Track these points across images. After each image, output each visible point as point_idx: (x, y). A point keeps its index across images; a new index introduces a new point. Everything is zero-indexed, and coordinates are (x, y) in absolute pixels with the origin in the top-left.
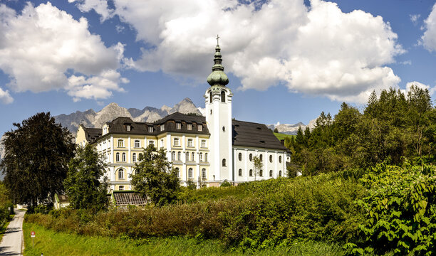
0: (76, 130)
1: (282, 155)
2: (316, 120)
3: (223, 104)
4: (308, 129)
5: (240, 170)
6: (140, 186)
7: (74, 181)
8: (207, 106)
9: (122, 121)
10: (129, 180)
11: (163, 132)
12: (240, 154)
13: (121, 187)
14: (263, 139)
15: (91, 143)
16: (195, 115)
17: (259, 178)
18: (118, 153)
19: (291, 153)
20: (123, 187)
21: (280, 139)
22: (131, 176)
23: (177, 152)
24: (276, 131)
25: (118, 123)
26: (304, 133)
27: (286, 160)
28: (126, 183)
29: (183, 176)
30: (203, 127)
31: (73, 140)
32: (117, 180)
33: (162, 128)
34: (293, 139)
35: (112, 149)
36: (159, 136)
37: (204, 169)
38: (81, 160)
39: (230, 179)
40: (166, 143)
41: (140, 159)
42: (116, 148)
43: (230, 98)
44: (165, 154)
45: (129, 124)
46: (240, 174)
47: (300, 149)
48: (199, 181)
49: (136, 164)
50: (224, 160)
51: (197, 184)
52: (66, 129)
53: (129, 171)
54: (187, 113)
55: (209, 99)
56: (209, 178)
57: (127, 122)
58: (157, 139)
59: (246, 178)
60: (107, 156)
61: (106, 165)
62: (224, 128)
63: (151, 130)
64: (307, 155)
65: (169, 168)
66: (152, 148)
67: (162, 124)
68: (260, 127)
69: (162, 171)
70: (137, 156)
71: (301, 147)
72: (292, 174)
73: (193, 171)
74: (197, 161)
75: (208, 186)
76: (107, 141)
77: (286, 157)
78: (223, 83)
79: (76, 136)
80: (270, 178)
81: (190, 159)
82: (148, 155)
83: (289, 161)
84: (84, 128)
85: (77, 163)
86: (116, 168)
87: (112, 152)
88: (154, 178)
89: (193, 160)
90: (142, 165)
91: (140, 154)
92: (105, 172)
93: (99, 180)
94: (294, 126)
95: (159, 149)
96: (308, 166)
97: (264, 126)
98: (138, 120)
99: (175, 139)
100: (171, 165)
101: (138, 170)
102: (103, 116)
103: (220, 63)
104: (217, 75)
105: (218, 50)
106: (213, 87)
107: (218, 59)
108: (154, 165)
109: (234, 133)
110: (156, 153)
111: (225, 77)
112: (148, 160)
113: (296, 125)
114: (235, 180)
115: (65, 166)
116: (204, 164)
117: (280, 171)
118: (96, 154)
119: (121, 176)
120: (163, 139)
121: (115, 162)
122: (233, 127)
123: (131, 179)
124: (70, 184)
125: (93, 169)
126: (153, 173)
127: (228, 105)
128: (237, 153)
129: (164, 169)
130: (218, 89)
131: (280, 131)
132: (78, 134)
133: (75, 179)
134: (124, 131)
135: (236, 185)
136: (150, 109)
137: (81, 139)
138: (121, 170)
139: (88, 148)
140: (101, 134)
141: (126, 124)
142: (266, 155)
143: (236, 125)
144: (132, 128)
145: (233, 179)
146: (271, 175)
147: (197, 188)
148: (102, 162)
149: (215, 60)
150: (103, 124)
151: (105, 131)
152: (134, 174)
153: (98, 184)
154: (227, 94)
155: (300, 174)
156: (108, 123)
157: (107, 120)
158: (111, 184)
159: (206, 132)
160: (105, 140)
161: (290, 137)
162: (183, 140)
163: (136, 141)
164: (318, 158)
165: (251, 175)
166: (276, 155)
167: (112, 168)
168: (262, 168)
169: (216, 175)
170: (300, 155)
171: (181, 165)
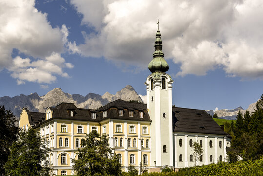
0: (20, 114)
1: (222, 140)
2: (255, 104)
3: (164, 91)
4: (248, 113)
5: (181, 156)
6: (83, 171)
7: (15, 165)
8: (148, 93)
9: (65, 107)
10: (72, 165)
11: (106, 119)
12: (180, 141)
13: (63, 172)
14: (203, 125)
15: (34, 127)
16: (136, 102)
17: (199, 164)
18: (61, 138)
19: (231, 138)
20: (65, 172)
21: (219, 124)
22: (73, 161)
23: (119, 138)
24: (216, 116)
25: (62, 108)
26: (244, 118)
27: (226, 145)
28: (69, 168)
29: (125, 162)
30: (144, 114)
31: (16, 123)
32: (60, 165)
33: (105, 115)
34: (232, 123)
35: (55, 134)
36: (101, 123)
37: (145, 155)
38: (23, 143)
39: (171, 165)
40: (108, 129)
41: (83, 145)
42: (59, 133)
43: (170, 85)
44: (107, 140)
45: (73, 110)
46: (181, 160)
47: (240, 134)
48: (141, 167)
49: (79, 150)
50: (165, 146)
51: (139, 170)
52: (9, 112)
53: (72, 156)
54: (129, 100)
55: (150, 86)
56: (150, 164)
57: (71, 107)
58: (100, 125)
59: (186, 164)
60: (50, 140)
61: (48, 150)
62: (164, 115)
63: (94, 117)
64: (248, 139)
65: (111, 154)
66: (94, 134)
67: (105, 111)
68: (201, 113)
69: (105, 157)
70: (80, 142)
71: (242, 132)
72: (232, 159)
73: (135, 157)
74: (139, 148)
75: (149, 171)
76: (50, 125)
77: (226, 142)
78: (163, 69)
79: (19, 119)
80: (210, 163)
81: (132, 145)
82: (90, 141)
83: (229, 146)
84: (27, 111)
85: (19, 146)
86: (59, 153)
87: (55, 137)
88: (96, 163)
89: (134, 146)
90: (85, 151)
91: (83, 140)
92: (48, 156)
93: (41, 165)
94: (233, 111)
95: (101, 135)
96: (248, 151)
97: (203, 111)
98: (82, 106)
99: (117, 126)
100: (113, 151)
101: (80, 156)
102: (47, 101)
103: (160, 49)
104: (157, 62)
105: (158, 36)
106: (154, 74)
107: (159, 46)
108: (97, 151)
109: (175, 120)
110: (99, 139)
111: (165, 64)
112: (90, 146)
113: (236, 110)
114: (176, 166)
115: (7, 150)
116: (146, 150)
117: (221, 156)
118: (39, 138)
119: (63, 161)
120: (106, 125)
121: (58, 147)
122: (174, 114)
123: (74, 164)
124: (11, 168)
125: (35, 153)
126: (94, 159)
127: (169, 91)
128: (177, 138)
129: (106, 155)
130: (158, 76)
131: (219, 116)
132: (22, 117)
133: (17, 162)
134: (68, 117)
135: (177, 170)
136: (93, 96)
137: (24, 123)
138: (64, 155)
139: (31, 132)
140: (45, 119)
141: (70, 110)
142: (206, 140)
143: (176, 111)
144: (75, 114)
145: (174, 165)
146: (211, 160)
147: (139, 173)
148: (44, 146)
149: (155, 46)
150: (46, 109)
151: (49, 116)
152: (76, 159)
153: (40, 168)
154: (168, 80)
155: (240, 159)
156: (51, 108)
157: (51, 105)
158: (53, 169)
159: (147, 119)
160: (48, 125)
161: (230, 122)
162: (125, 127)
163: (79, 127)
164: (259, 142)
165: (191, 160)
166: (216, 141)
167: (54, 153)
168: (202, 154)
169: (157, 160)
170: (240, 139)
171: (123, 151)
